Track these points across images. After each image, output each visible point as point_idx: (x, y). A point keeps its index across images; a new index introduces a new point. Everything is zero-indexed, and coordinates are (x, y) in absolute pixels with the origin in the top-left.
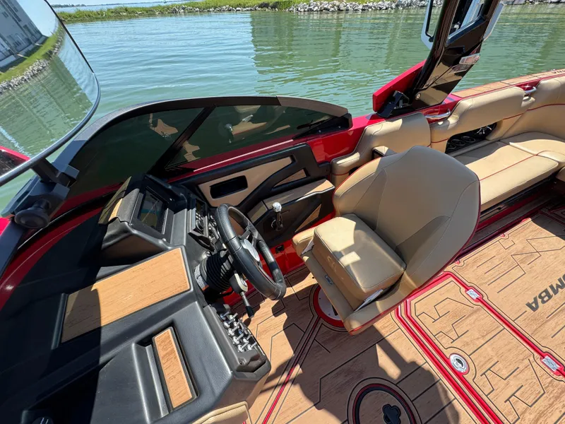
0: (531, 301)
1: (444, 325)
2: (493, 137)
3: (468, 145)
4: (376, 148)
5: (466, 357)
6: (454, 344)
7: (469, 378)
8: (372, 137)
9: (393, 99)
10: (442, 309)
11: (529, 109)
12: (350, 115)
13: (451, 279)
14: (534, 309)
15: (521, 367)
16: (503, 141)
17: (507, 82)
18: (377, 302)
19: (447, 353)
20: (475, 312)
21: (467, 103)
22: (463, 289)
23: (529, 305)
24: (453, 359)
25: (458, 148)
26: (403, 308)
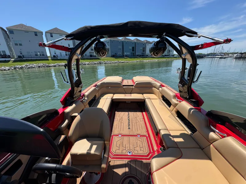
0: (128, 128)
1: (121, 148)
2: (97, 98)
3: (93, 103)
4: (72, 115)
5: (130, 150)
6: (126, 150)
7: (133, 154)
8: (68, 113)
9: (68, 100)
10: (118, 145)
11: (99, 90)
12: (57, 110)
13: (114, 136)
14: (130, 129)
15: (137, 141)
16: (99, 98)
17: (91, 86)
18: (105, 155)
19: (126, 154)
20: (123, 139)
21: (86, 94)
22: (118, 136)
23: (129, 129)
24: (128, 154)
25: (91, 105)
26: (111, 155)
